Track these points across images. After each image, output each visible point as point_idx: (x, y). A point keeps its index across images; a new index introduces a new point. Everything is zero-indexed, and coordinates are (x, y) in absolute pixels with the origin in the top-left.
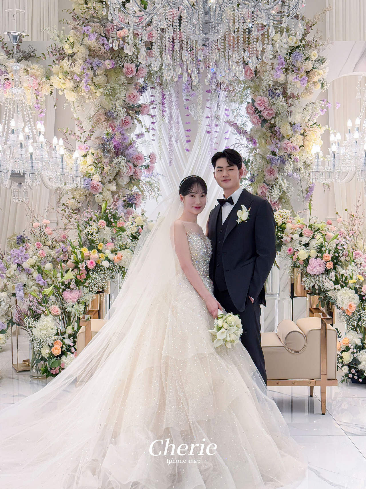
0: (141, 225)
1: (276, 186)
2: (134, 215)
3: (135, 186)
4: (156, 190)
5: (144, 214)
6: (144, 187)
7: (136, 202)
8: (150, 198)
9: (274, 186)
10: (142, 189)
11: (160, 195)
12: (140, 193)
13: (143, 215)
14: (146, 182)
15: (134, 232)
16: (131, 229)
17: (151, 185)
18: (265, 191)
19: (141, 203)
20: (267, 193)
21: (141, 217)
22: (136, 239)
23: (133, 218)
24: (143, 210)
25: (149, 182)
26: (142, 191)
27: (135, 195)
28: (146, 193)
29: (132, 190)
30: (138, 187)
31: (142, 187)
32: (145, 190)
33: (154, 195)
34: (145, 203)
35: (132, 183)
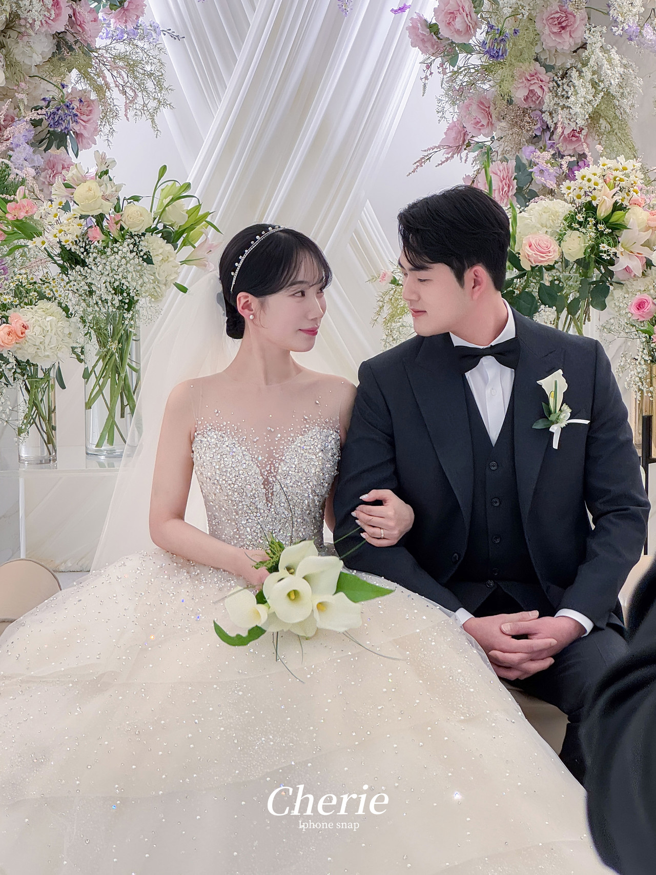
0: (96, 213)
1: (580, 72)
2: (69, 175)
3: (75, 72)
4: (150, 85)
5: (106, 172)
6: (106, 72)
7: (77, 128)
8: (131, 114)
9: (574, 74)
10: (100, 81)
11: (165, 104)
12: (93, 96)
13: (105, 177)
14: (115, 58)
15: (68, 240)
16: (58, 227)
17: (132, 67)
18: (539, 92)
19: (96, 131)
20: (548, 98)
21: (93, 185)
22: (77, 263)
23: (67, 186)
24: (102, 159)
25: (123, 57)
26: (100, 90)
27: (76, 104)
28: (117, 98)
29: (63, 86)
30: (85, 75)
31: (100, 74)
32: (112, 85)
33: (145, 105)
34: (112, 131)
35: (63, 59)
